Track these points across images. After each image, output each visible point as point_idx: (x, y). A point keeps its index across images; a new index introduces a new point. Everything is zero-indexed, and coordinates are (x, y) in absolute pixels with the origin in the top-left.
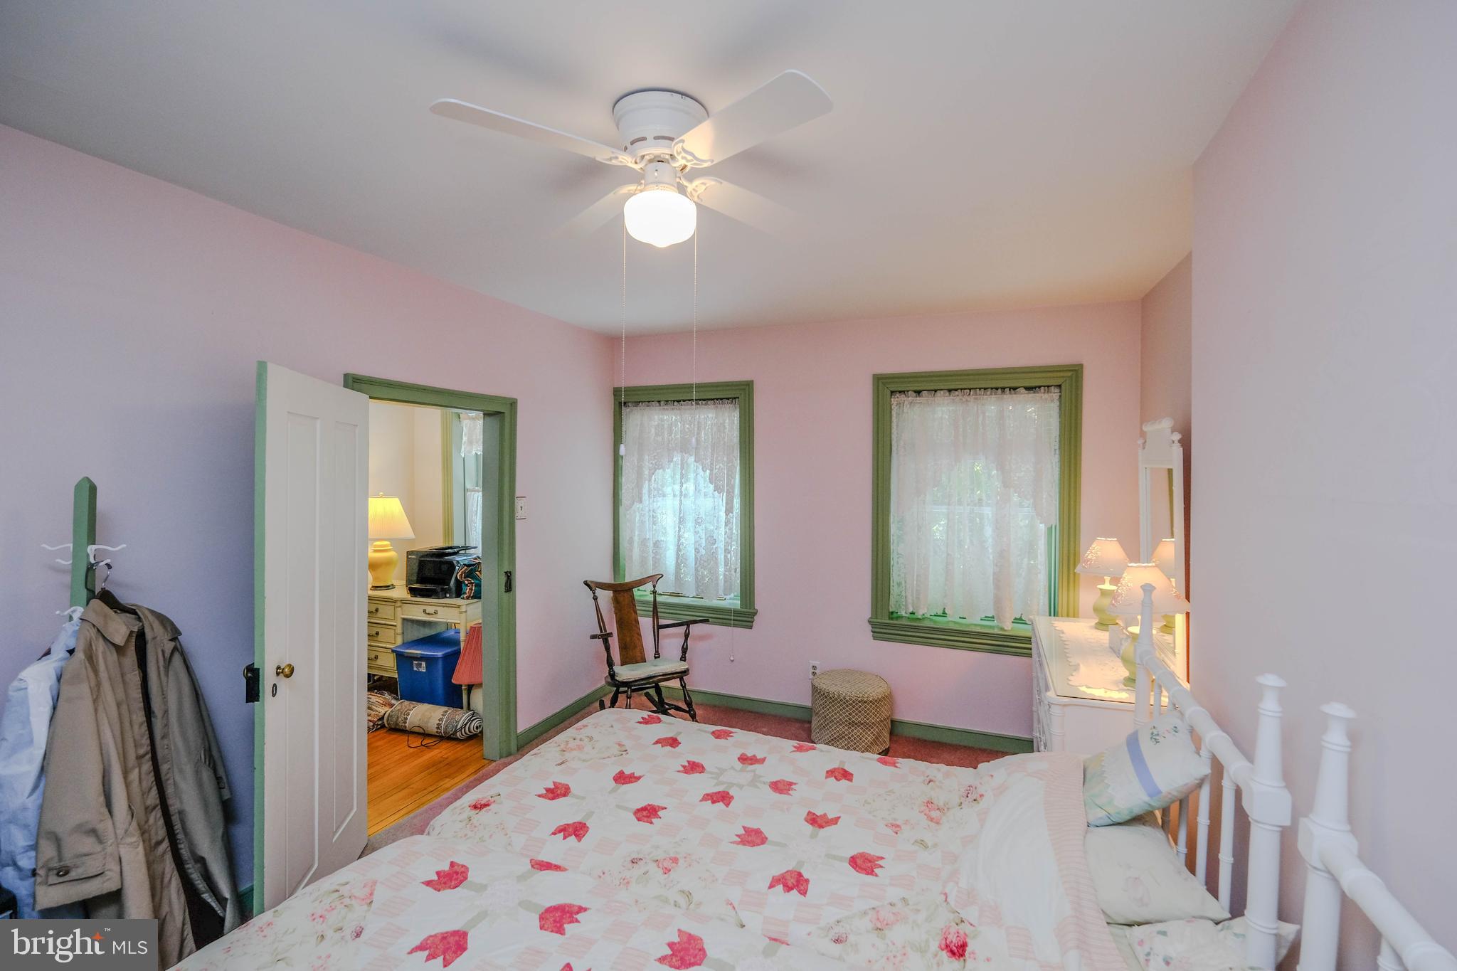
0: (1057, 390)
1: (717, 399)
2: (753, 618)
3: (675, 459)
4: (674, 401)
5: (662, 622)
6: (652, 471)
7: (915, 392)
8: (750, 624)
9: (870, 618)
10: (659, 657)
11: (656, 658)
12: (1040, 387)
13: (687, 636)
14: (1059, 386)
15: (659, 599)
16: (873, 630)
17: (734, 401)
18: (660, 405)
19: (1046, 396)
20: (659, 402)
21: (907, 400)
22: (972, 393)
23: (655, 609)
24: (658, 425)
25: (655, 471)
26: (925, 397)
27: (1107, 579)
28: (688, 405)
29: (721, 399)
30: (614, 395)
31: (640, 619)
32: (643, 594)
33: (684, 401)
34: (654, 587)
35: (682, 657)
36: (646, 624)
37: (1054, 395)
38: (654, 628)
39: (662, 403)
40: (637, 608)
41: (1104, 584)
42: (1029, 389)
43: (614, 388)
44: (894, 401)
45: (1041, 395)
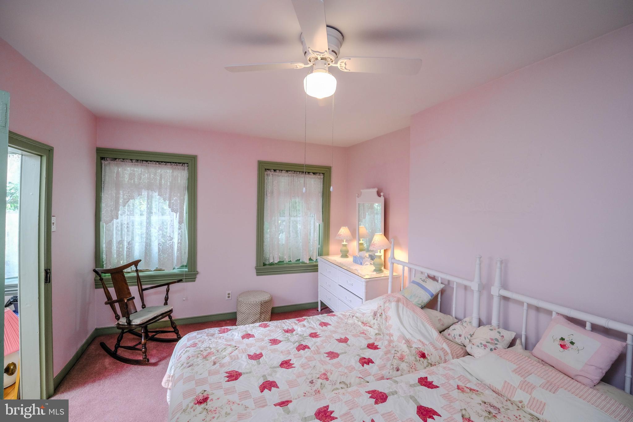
0: (322, 175)
1: (173, 163)
2: (196, 276)
3: (143, 194)
4: (143, 161)
5: (144, 287)
6: (127, 200)
7: (274, 170)
8: (194, 279)
9: (256, 267)
10: (145, 307)
11: (143, 308)
12: (317, 173)
13: (168, 291)
14: (323, 174)
15: (141, 274)
16: (257, 272)
17: (184, 165)
18: (132, 162)
19: (319, 177)
20: (131, 160)
21: (271, 173)
22: (295, 173)
23: (139, 280)
24: (131, 174)
25: (129, 200)
26: (277, 173)
27: (345, 240)
28: (153, 164)
29: (176, 163)
30: (97, 153)
31: (130, 287)
32: (129, 273)
33: (151, 161)
34: (136, 268)
35: (165, 303)
36: (134, 290)
37: (322, 177)
38: (139, 291)
39: (134, 161)
40: (127, 281)
41: (344, 242)
42: (314, 173)
43: (97, 148)
44: (266, 173)
45: (317, 176)
